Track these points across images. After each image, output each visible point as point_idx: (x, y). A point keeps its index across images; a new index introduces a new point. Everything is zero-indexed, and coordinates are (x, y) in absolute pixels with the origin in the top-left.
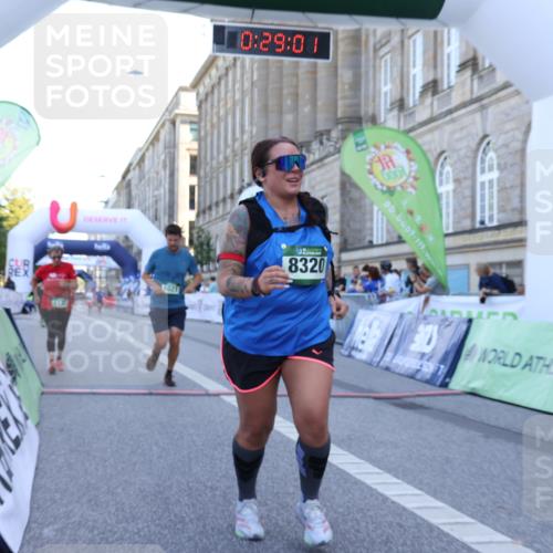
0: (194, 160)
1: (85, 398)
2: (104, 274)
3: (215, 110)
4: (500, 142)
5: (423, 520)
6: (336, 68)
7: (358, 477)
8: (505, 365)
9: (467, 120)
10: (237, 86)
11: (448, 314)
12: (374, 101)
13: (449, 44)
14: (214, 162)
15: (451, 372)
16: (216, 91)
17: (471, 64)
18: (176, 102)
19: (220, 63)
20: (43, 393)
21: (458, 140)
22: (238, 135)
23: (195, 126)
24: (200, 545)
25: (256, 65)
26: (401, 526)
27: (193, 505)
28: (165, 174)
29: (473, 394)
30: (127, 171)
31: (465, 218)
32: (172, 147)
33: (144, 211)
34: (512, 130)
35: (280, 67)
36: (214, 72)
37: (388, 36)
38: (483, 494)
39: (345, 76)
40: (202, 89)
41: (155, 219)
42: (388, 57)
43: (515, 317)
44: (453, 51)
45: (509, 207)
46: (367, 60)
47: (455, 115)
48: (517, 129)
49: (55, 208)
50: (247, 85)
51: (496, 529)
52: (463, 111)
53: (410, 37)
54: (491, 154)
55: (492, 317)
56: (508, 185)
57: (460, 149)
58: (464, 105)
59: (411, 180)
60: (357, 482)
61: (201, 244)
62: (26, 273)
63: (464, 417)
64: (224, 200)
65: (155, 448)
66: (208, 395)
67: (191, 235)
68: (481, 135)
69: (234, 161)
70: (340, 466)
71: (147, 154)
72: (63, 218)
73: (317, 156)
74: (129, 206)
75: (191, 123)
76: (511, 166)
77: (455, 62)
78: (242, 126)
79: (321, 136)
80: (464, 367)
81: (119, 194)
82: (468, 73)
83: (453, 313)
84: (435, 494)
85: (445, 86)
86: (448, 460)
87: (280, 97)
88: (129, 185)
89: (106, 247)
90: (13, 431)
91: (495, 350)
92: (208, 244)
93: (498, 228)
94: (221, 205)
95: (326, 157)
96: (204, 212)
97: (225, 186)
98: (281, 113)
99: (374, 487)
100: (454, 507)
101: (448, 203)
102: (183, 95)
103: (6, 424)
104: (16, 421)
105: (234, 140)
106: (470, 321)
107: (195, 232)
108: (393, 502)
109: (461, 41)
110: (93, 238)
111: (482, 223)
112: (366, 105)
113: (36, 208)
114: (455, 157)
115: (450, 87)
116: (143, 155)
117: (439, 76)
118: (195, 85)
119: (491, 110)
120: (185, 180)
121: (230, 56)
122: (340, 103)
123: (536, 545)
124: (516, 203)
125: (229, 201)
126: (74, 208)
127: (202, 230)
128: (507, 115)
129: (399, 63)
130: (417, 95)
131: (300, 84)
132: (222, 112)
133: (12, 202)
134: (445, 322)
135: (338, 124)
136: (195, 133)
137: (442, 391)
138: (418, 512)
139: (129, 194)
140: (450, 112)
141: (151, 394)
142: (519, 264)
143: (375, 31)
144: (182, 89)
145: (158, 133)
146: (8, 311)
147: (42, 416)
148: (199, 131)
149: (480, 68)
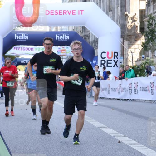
41: (109, 10)
67: (142, 22)
89: (66, 37)
107: (145, 20)
110: (54, 30)
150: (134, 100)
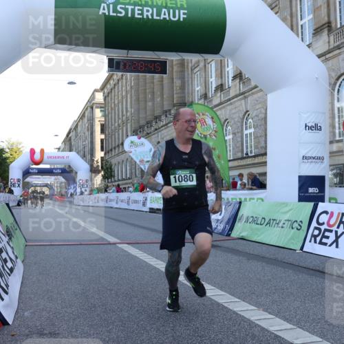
0: (102, 126)
1: (48, 247)
2: (58, 185)
3: (113, 101)
4: (254, 114)
5: (215, 301)
6: (173, 79)
8: (257, 224)
9: (238, 104)
10: (124, 88)
11: (230, 200)
12: (192, 95)
13: (228, 67)
14: (113, 127)
15: (232, 229)
16: (113, 91)
17: (239, 76)
18: (93, 97)
19: (115, 77)
20: (26, 246)
21: (234, 113)
22: (124, 113)
23: (103, 109)
24: (103, 318)
25: (132, 79)
26: (204, 305)
27: (101, 298)
28: (88, 134)
29: (242, 239)
30: (69, 133)
31: (238, 152)
32: (92, 120)
33: (78, 153)
34: (259, 108)
35: (145, 79)
36: (112, 82)
37: (198, 63)
38: (245, 288)
39: (177, 83)
40: (106, 90)
41: (84, 156)
42: (198, 73)
43: (262, 200)
44: (230, 70)
45: (259, 146)
46: (188, 75)
47: (232, 101)
48: (263, 108)
49: (32, 152)
50: (129, 88)
51: (250, 304)
52: (236, 99)
53: (209, 64)
54: (250, 120)
55: (252, 201)
56: (259, 135)
57: (235, 118)
58: (236, 96)
59: (214, 132)
61: (107, 168)
62: (19, 185)
63: (238, 250)
64: (118, 146)
65: (82, 271)
66: (110, 244)
67: (102, 164)
68: (245, 111)
69: (123, 126)
71: (79, 124)
72: (37, 157)
73: (164, 123)
74: (71, 151)
75: (101, 107)
76: (260, 125)
77: (231, 75)
78: (127, 108)
79: (166, 113)
80: (238, 226)
81: (65, 144)
82: (238, 81)
83: (232, 199)
84: (221, 288)
85: (227, 87)
86: (228, 272)
87: (145, 93)
88: (70, 140)
89: (59, 171)
90: (9, 264)
91: (252, 217)
92: (111, 169)
93: (254, 157)
94: (117, 149)
95: (169, 123)
96: (108, 152)
97: (119, 139)
98: (146, 101)
100: (230, 294)
101: (230, 145)
102: (97, 94)
103: (5, 261)
104: (11, 259)
105: (123, 116)
106: (240, 203)
107: (104, 162)
109: (233, 65)
110: (52, 167)
111: (247, 154)
112: (188, 96)
113: (24, 152)
114: (233, 122)
115: (229, 88)
116: (77, 125)
117: (224, 82)
118: (102, 88)
119: (249, 99)
120: (99, 136)
121: (120, 74)
122: (175, 96)
123: (269, 310)
124: (263, 144)
126: (42, 151)
127: (108, 161)
128: (257, 101)
129: (204, 76)
130: (213, 91)
131: (155, 87)
132: (116, 102)
133: (11, 150)
134: (229, 204)
135: (174, 106)
136: (103, 113)
137: (227, 238)
139: (71, 144)
140: (229, 100)
141: (81, 244)
142: (265, 174)
143: (191, 60)
144: (96, 91)
145: (84, 113)
146: (8, 205)
147: (25, 257)
148: (104, 111)
149: (244, 78)
150: (97, 206)
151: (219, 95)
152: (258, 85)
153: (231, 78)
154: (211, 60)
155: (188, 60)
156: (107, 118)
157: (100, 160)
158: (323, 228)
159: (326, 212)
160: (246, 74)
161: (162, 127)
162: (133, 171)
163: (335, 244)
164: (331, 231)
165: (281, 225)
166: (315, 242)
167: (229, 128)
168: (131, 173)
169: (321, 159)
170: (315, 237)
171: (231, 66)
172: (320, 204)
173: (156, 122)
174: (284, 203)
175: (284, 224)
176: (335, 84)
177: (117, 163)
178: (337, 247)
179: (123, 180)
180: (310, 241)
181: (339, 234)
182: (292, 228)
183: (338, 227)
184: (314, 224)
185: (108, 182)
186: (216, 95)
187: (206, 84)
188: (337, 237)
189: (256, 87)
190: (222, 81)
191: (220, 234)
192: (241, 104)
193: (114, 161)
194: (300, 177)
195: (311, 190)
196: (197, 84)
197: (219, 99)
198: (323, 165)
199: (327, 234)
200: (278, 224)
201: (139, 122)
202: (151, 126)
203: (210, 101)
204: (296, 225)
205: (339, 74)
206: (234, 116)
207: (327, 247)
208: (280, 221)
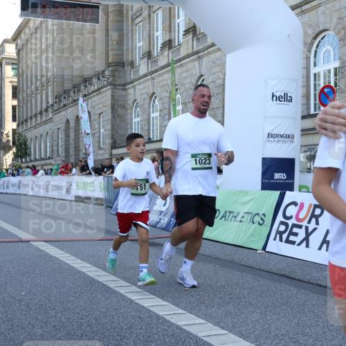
0: (15, 90)
4: (210, 80)
6: (108, 30)
7: (115, 289)
9: (190, 66)
10: (43, 40)
12: (132, 52)
13: (178, 18)
14: (29, 90)
16: (29, 43)
17: (192, 30)
19: (31, 24)
21: (184, 78)
22: (44, 72)
23: (15, 67)
25: (55, 28)
26: (140, 318)
34: (217, 72)
35: (72, 29)
36: (27, 30)
37: (140, 11)
39: (114, 35)
40: (19, 42)
42: (141, 24)
43: (218, 188)
44: (181, 22)
46: (128, 26)
47: (182, 62)
48: (221, 72)
52: (188, 60)
53: (154, 12)
56: (215, 106)
57: (186, 84)
58: (188, 56)
60: (115, 292)
61: (21, 144)
64: (36, 115)
66: (22, 241)
68: (198, 75)
69: (42, 90)
70: (104, 283)
73: (96, 88)
75: (13, 64)
77: (182, 29)
78: (47, 68)
79: (98, 74)
82: (191, 36)
85: (177, 44)
87: (71, 48)
92: (25, 144)
94: (34, 119)
95: (102, 88)
96: (23, 124)
97: (36, 106)
98: (72, 59)
99: (125, 294)
102: (7, 45)
108: (137, 304)
109: (186, 16)
112: (127, 55)
114: (183, 89)
117: (173, 37)
118: (15, 39)
119: (204, 59)
120: (9, 102)
121: (38, 20)
122: (110, 53)
125: (39, 116)
127: (21, 135)
128: (214, 63)
129: (148, 29)
130: (159, 49)
131: (84, 40)
132: (33, 58)
135: (109, 66)
136: (16, 71)
138: (151, 309)
140: (180, 60)
143: (132, 6)
144: (6, 41)
148: (17, 69)
149: (198, 33)
151: (166, 53)
152: (215, 43)
153: (182, 33)
154: (157, 7)
155: (127, 6)
156: (21, 78)
157: (11, 134)
158: (290, 222)
159: (294, 203)
160: (201, 28)
161: (93, 92)
162: (55, 148)
163: (305, 243)
164: (300, 227)
165: (239, 218)
166: (281, 240)
167: (178, 96)
168: (52, 151)
169: (290, 137)
170: (281, 233)
171: (182, 17)
172: (288, 193)
173: (86, 86)
174: (244, 192)
175: (243, 217)
176: (312, 44)
177: (34, 137)
178: (307, 246)
179: (42, 159)
180: (275, 239)
181: (310, 231)
182: (253, 223)
183: (309, 222)
184: (280, 218)
185: (22, 162)
186: (162, 54)
187: (150, 39)
188: (308, 234)
189: (213, 45)
190: (170, 36)
191: (164, 229)
192: (194, 67)
193: (29, 135)
194: (264, 160)
195: (277, 176)
196: (139, 39)
197: (166, 59)
198: (293, 145)
199: (295, 230)
200: (235, 217)
201: (63, 86)
202: (79, 91)
203: (155, 61)
204: (257, 219)
205: (317, 31)
206: (185, 81)
207: (295, 246)
208: (238, 214)
